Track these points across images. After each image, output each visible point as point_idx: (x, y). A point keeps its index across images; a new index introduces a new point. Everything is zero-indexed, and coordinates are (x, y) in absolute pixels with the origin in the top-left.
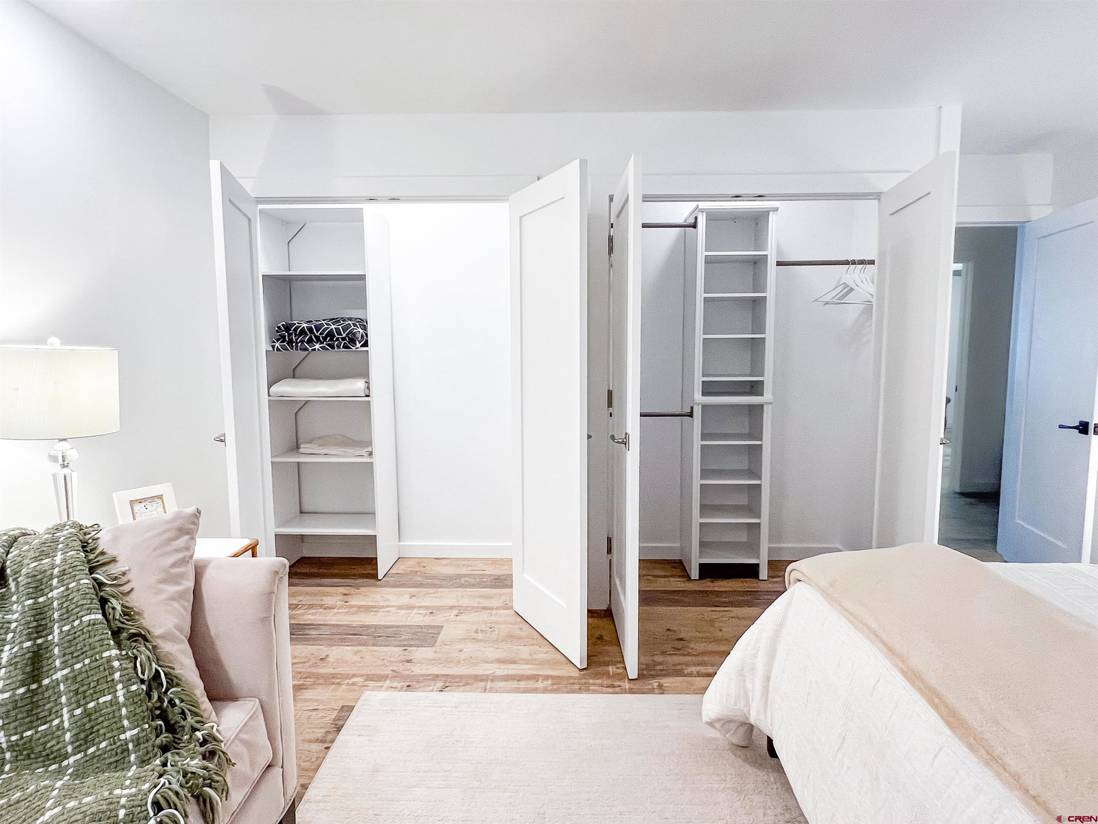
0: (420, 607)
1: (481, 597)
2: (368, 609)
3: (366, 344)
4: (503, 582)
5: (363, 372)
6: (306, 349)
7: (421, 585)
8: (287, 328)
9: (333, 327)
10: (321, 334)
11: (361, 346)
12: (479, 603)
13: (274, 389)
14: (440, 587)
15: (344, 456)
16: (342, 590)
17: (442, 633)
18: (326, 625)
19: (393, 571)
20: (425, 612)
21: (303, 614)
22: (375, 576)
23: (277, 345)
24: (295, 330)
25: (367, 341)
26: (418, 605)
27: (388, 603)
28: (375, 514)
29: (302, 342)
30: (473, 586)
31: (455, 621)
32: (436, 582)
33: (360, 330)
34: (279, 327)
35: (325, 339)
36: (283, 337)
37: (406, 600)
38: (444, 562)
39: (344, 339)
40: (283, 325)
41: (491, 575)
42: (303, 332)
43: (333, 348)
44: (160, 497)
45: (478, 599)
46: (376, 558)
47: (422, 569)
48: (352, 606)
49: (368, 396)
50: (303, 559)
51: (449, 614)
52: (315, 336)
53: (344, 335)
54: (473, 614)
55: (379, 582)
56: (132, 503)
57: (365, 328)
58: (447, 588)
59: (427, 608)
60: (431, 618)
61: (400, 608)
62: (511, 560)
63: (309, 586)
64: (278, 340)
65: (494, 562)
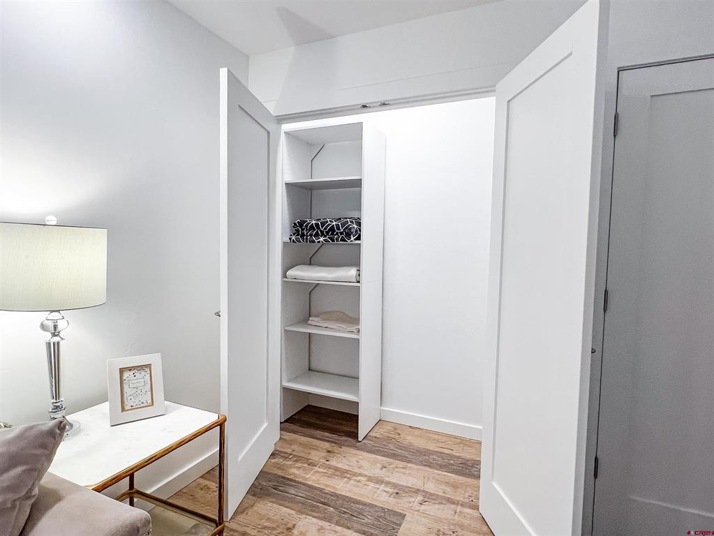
0: (388, 483)
1: (447, 483)
2: (342, 473)
3: (359, 238)
4: (470, 469)
5: (356, 262)
6: (313, 242)
7: (394, 456)
8: (301, 224)
9: (334, 223)
10: (325, 229)
11: (355, 239)
12: (444, 493)
13: (290, 273)
14: (410, 462)
15: (339, 331)
16: (327, 445)
17: (403, 525)
18: (304, 484)
19: (372, 434)
20: (391, 490)
21: (291, 467)
22: (355, 435)
23: (293, 238)
24: (306, 226)
25: (360, 235)
26: (387, 479)
27: (360, 471)
28: (358, 378)
29: (311, 235)
30: (441, 467)
31: (418, 511)
32: (406, 454)
33: (355, 226)
34: (295, 224)
35: (327, 233)
36: (298, 231)
37: (376, 472)
38: (417, 432)
39: (341, 233)
40: (298, 222)
41: (459, 457)
42: (312, 228)
43: (333, 241)
44: (149, 366)
45: (443, 487)
46: (358, 416)
47: (397, 437)
48: (330, 467)
49: (359, 282)
50: (309, 406)
51: (413, 499)
52: (321, 231)
53: (342, 230)
54: (437, 506)
55: (359, 444)
56: (122, 371)
57: (359, 224)
58: (416, 464)
59: (395, 486)
60: (396, 500)
61: (370, 479)
62: (480, 443)
63: (305, 435)
64: (294, 234)
65: (463, 441)
